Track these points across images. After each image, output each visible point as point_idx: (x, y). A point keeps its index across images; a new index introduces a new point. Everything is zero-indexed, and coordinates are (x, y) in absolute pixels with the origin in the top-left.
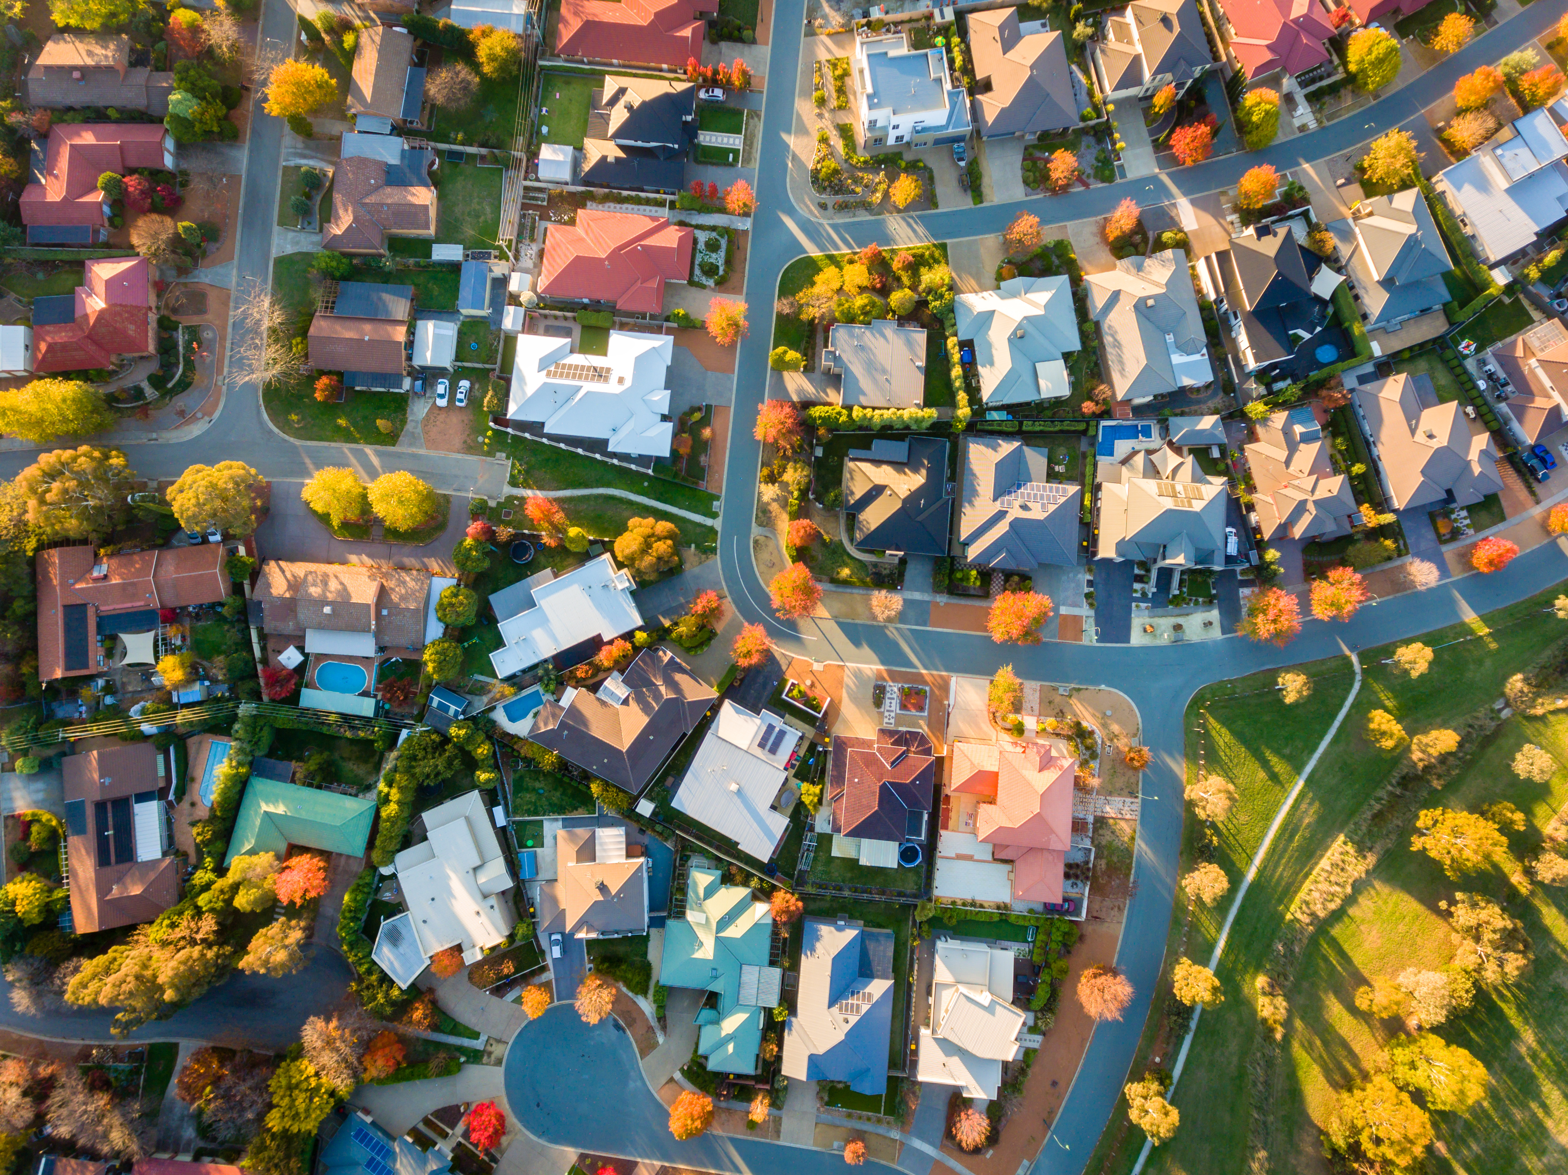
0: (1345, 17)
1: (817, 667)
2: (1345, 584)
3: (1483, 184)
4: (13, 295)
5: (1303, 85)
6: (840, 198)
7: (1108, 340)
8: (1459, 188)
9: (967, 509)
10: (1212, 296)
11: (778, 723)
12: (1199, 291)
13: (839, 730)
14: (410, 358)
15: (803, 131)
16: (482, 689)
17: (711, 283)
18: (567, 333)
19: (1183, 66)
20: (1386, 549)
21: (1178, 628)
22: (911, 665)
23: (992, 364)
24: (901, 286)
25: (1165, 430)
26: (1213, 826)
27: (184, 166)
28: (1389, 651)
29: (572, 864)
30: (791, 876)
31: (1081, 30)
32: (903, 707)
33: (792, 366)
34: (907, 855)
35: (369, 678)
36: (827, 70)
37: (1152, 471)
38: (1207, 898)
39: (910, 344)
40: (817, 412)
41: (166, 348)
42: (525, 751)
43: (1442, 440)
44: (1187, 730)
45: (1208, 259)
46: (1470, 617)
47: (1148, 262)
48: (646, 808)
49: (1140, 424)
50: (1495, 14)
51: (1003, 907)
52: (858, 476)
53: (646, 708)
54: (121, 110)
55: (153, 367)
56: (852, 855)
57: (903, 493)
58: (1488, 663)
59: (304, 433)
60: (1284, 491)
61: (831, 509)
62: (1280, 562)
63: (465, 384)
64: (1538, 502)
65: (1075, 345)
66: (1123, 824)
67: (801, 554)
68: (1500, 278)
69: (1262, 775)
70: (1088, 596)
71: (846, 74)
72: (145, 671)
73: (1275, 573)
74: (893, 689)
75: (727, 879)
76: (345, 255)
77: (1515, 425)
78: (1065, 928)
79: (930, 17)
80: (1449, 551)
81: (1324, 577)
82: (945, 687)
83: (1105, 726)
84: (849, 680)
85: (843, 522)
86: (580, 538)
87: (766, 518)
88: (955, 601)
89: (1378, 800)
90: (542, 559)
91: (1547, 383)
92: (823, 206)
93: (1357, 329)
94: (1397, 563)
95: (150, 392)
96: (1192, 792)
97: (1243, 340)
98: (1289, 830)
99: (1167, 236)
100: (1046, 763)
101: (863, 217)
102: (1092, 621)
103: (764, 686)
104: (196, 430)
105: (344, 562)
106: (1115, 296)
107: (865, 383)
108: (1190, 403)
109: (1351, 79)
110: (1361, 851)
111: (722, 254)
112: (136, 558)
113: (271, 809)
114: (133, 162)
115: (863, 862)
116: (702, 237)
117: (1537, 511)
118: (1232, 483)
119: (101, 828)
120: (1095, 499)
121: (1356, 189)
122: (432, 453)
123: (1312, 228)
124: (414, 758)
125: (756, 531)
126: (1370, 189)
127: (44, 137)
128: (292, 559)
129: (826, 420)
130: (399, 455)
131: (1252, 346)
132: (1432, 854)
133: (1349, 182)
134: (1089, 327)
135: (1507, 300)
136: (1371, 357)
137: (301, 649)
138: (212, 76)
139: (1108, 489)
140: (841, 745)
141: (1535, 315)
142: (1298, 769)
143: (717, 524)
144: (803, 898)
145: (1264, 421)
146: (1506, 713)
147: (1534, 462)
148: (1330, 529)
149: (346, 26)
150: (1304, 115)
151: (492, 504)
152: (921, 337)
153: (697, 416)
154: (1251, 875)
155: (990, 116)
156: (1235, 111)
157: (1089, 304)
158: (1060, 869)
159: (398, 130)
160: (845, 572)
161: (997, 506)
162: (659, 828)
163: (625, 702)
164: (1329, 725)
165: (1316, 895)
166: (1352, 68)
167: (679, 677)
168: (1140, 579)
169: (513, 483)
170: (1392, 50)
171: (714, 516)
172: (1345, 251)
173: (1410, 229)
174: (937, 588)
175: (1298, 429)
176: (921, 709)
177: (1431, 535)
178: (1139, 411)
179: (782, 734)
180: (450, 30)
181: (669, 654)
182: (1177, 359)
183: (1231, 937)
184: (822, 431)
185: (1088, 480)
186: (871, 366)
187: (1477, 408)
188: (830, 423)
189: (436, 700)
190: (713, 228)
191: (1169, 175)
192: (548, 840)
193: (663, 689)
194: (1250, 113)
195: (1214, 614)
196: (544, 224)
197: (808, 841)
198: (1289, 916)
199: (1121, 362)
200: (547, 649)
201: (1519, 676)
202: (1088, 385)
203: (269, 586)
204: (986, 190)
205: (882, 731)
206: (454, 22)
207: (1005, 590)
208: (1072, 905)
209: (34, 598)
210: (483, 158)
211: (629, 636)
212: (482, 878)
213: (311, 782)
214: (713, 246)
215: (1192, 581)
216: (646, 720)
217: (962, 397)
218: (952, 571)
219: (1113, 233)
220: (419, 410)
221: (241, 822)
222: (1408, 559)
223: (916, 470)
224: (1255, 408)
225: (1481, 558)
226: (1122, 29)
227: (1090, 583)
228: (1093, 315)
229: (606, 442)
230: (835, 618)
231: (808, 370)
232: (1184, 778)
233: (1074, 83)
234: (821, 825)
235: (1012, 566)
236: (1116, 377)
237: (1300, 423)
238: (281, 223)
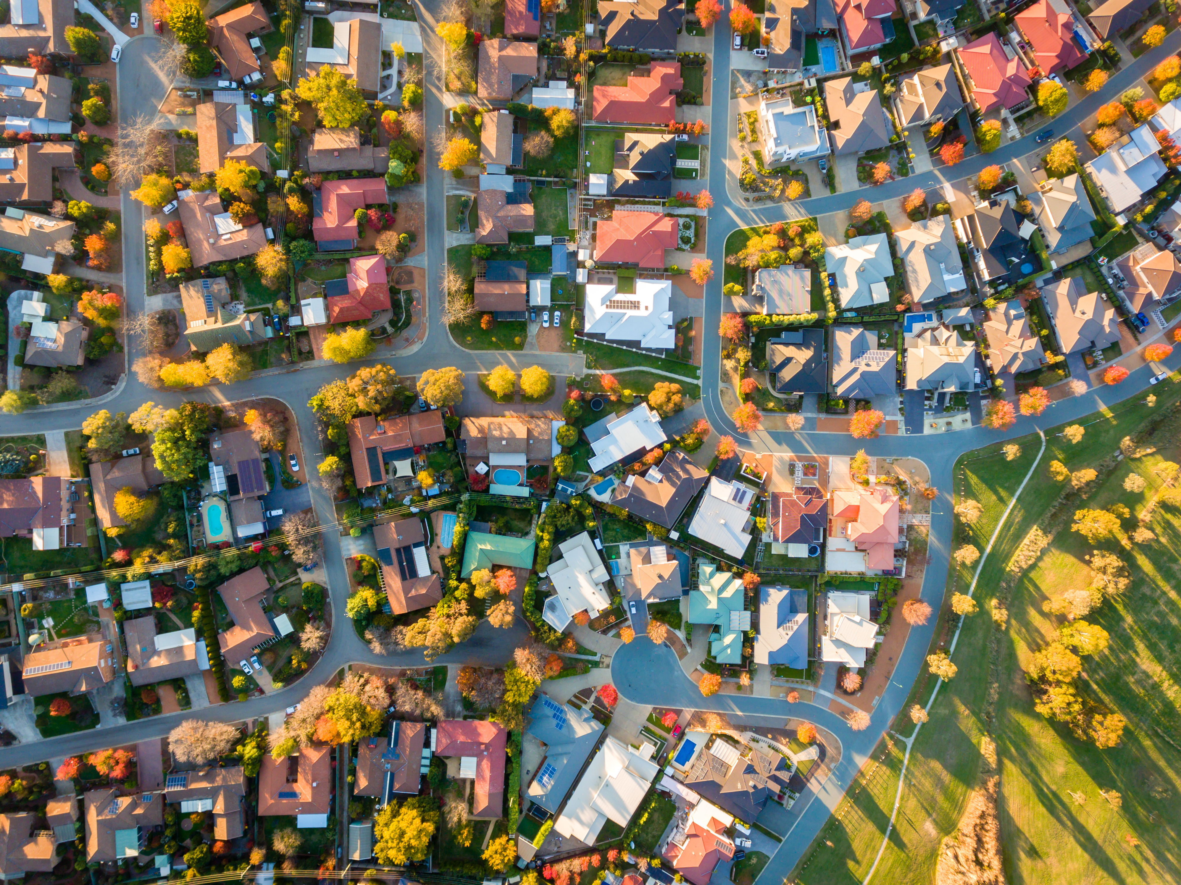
0: (1037, 73)
1: (758, 456)
2: (1038, 396)
3: (1113, 169)
4: (310, 280)
5: (1013, 112)
6: (756, 194)
7: (909, 269)
8: (1099, 171)
9: (836, 367)
10: (965, 240)
11: (742, 486)
12: (957, 237)
13: (772, 489)
14: (528, 301)
15: (734, 157)
16: (583, 479)
17: (687, 247)
18: (610, 282)
19: (948, 110)
20: (1059, 375)
21: (949, 424)
22: (808, 452)
23: (847, 286)
24: (794, 246)
25: (940, 317)
26: (969, 526)
27: (393, 199)
28: (1061, 428)
29: (640, 566)
30: (751, 565)
31: (889, 88)
32: (805, 474)
33: (736, 294)
34: (812, 551)
35: (522, 477)
36: (745, 119)
37: (935, 341)
38: (968, 562)
39: (802, 278)
40: (753, 318)
41: (396, 305)
42: (609, 510)
43: (1089, 315)
44: (954, 477)
45: (962, 220)
46: (1103, 408)
47: (930, 223)
48: (674, 535)
49: (926, 313)
50: (1120, 64)
51: (862, 574)
52: (777, 353)
53: (673, 484)
54: (359, 171)
55: (389, 315)
56: (783, 552)
57: (803, 362)
58: (1112, 432)
59: (472, 347)
60: (1006, 348)
61: (761, 372)
62: (1003, 386)
63: (557, 313)
64: (1139, 344)
65: (891, 273)
66: (922, 528)
67: (747, 397)
68: (1121, 221)
69: (994, 498)
70: (901, 409)
71: (756, 120)
72: (408, 480)
73: (1001, 392)
74: (799, 465)
75: (719, 569)
76: (488, 245)
77: (1128, 303)
78: (895, 582)
79: (802, 84)
80: (1092, 373)
81: (1027, 392)
82: (827, 464)
83: (911, 478)
84: (775, 462)
85: (767, 377)
86: (630, 395)
87: (726, 377)
88: (829, 416)
89: (1054, 507)
90: (608, 408)
91: (1145, 280)
92: (747, 200)
93: (1044, 255)
94: (1065, 381)
95: (390, 329)
96: (959, 509)
97: (982, 264)
98: (1008, 525)
99: (939, 206)
100: (885, 499)
101: (770, 204)
102: (903, 423)
103: (731, 468)
104: (415, 348)
105: (504, 416)
106: (913, 245)
107: (778, 301)
108: (954, 300)
109: (1039, 109)
110: (1045, 532)
111: (692, 230)
112: (398, 421)
113: (483, 547)
114: (369, 201)
115: (790, 555)
116: (681, 221)
117: (1139, 349)
118: (977, 345)
119: (400, 563)
120: (904, 357)
121: (1042, 173)
122: (543, 353)
123: (1020, 199)
124: (555, 516)
125: (721, 385)
126: (1051, 174)
127: (319, 189)
128: (478, 415)
129: (758, 323)
130: (525, 355)
131: (988, 268)
132: (1082, 532)
133: (1038, 169)
134: (898, 262)
135: (1125, 233)
136: (1051, 270)
137: (487, 464)
138: (407, 148)
139: (911, 352)
140: (776, 497)
141: (1140, 240)
142: (1012, 494)
143: (700, 382)
144: (760, 575)
145: (994, 309)
146: (1120, 458)
147: (1137, 323)
148: (1031, 367)
149: (474, 112)
150: (1014, 130)
151: (578, 379)
152: (807, 273)
153: (686, 324)
154: (989, 549)
155: (840, 144)
156: (975, 131)
157: (898, 248)
158: (892, 553)
159: (510, 171)
160: (771, 405)
161: (853, 365)
162: (682, 545)
163: (661, 481)
164: (1028, 470)
165: (1022, 557)
166: (1041, 103)
167: (689, 467)
168: (928, 399)
169: (589, 367)
170: (1064, 94)
171: (698, 378)
172: (1037, 211)
173: (1073, 199)
174: (820, 411)
175: (1012, 312)
176: (814, 475)
177: (1082, 365)
178: (926, 307)
179: (744, 493)
180: (534, 110)
181: (682, 454)
182: (947, 277)
183: (978, 581)
184: (755, 329)
185: (900, 347)
186: (781, 292)
187: (1107, 294)
188: (760, 324)
189: (560, 486)
190: (687, 216)
191: (939, 170)
192: (623, 554)
193: (681, 473)
194: (985, 134)
195: (968, 415)
196: (594, 219)
197: (760, 547)
198: (1008, 569)
199: (917, 281)
200: (618, 456)
201: (1128, 438)
202: (899, 294)
203: (468, 431)
204: (837, 185)
205: (798, 489)
206: (536, 105)
207: (856, 410)
208: (897, 570)
209: (348, 445)
210: (556, 183)
211: (660, 446)
212: (595, 575)
213: (499, 532)
214: (687, 227)
215: (956, 398)
216: (674, 490)
217: (831, 306)
218: (828, 401)
219: (910, 207)
220: (533, 329)
221: (467, 555)
222: (1070, 379)
223: (808, 348)
224: (989, 302)
225: (1109, 377)
226: (912, 89)
227: (901, 403)
228: (899, 255)
229: (639, 342)
230: (766, 429)
231: (745, 294)
232: (953, 502)
233: (886, 119)
234: (765, 538)
235: (861, 396)
236: (914, 289)
237: (1014, 309)
238: (448, 229)
